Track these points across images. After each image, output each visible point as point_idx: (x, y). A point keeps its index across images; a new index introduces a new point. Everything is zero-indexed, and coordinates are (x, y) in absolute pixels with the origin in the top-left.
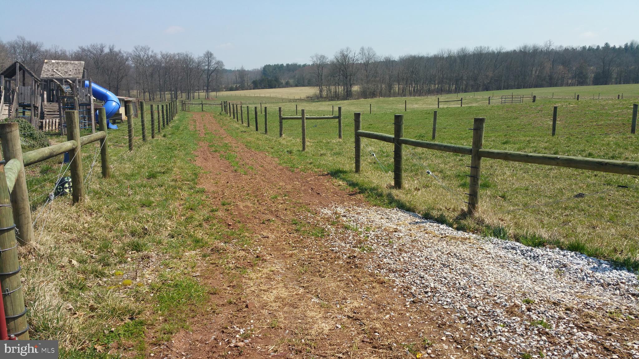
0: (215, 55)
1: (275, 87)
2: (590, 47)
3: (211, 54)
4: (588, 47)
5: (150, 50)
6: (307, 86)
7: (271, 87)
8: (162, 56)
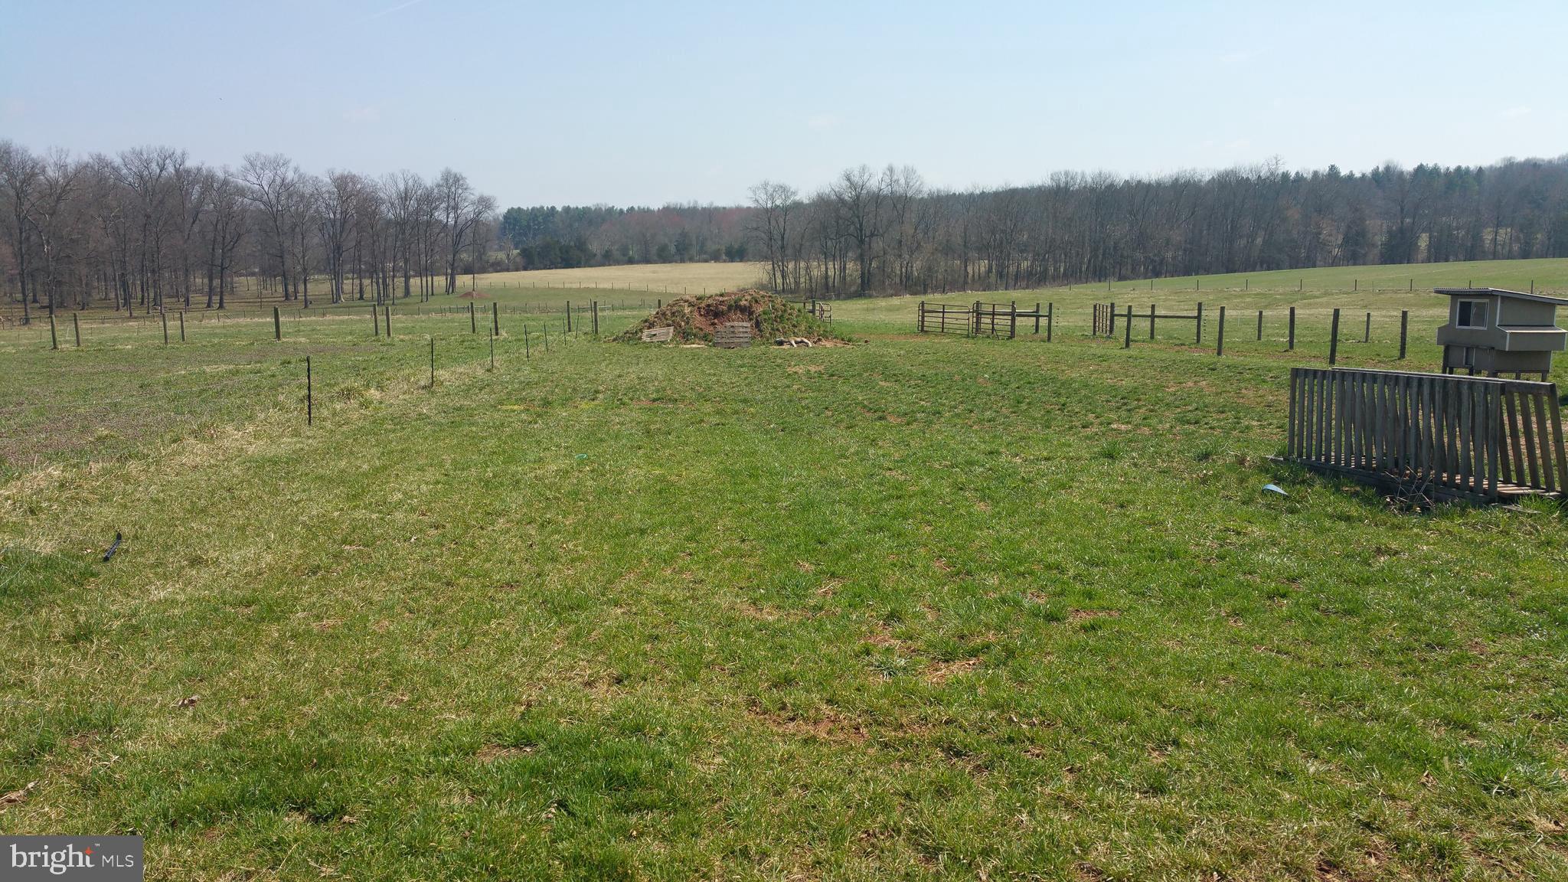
0: (470, 182)
1: (578, 265)
2: (1297, 173)
3: (457, 180)
4: (1293, 175)
5: (292, 165)
6: (655, 262)
7: (568, 263)
8: (334, 181)
